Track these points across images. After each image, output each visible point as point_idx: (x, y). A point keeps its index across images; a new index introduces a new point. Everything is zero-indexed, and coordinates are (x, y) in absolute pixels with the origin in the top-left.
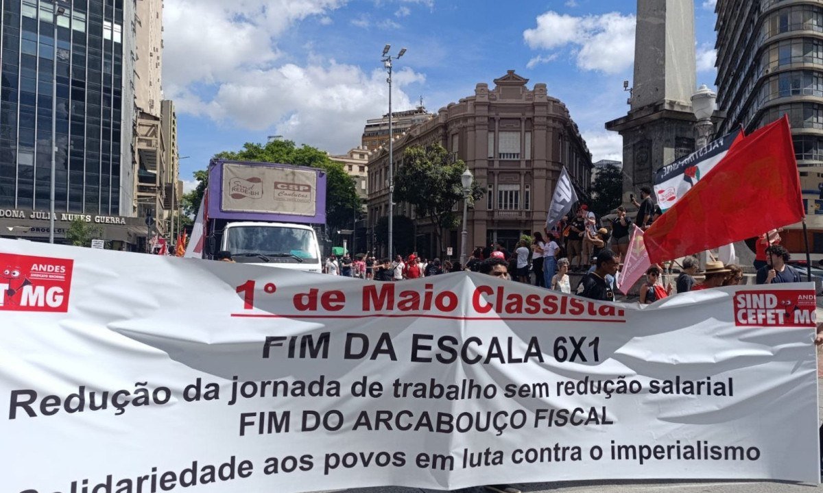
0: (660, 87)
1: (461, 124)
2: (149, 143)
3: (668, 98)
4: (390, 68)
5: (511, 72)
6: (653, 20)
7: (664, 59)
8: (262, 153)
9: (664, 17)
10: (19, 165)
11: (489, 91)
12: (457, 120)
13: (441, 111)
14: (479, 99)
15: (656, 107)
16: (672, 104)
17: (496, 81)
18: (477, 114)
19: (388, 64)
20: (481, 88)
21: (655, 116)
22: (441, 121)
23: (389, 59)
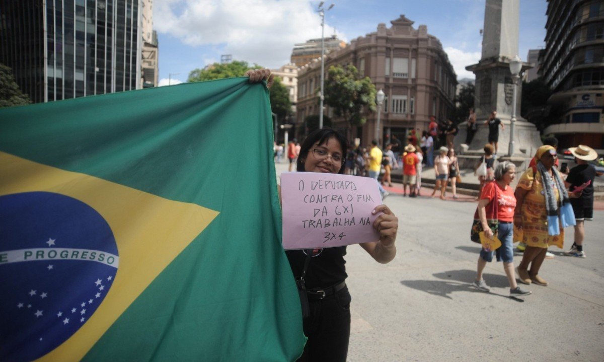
0: (497, 47)
1: (367, 51)
2: (150, 63)
3: (501, 54)
4: (323, 16)
5: (402, 16)
6: (495, 7)
7: (500, 30)
8: (225, 69)
9: (500, 5)
10: (77, 81)
11: (387, 29)
12: (364, 48)
13: (352, 42)
14: (380, 35)
15: (494, 59)
16: (504, 58)
17: (392, 22)
18: (379, 44)
19: (322, 14)
20: (381, 27)
21: (494, 65)
22: (352, 48)
23: (322, 11)
